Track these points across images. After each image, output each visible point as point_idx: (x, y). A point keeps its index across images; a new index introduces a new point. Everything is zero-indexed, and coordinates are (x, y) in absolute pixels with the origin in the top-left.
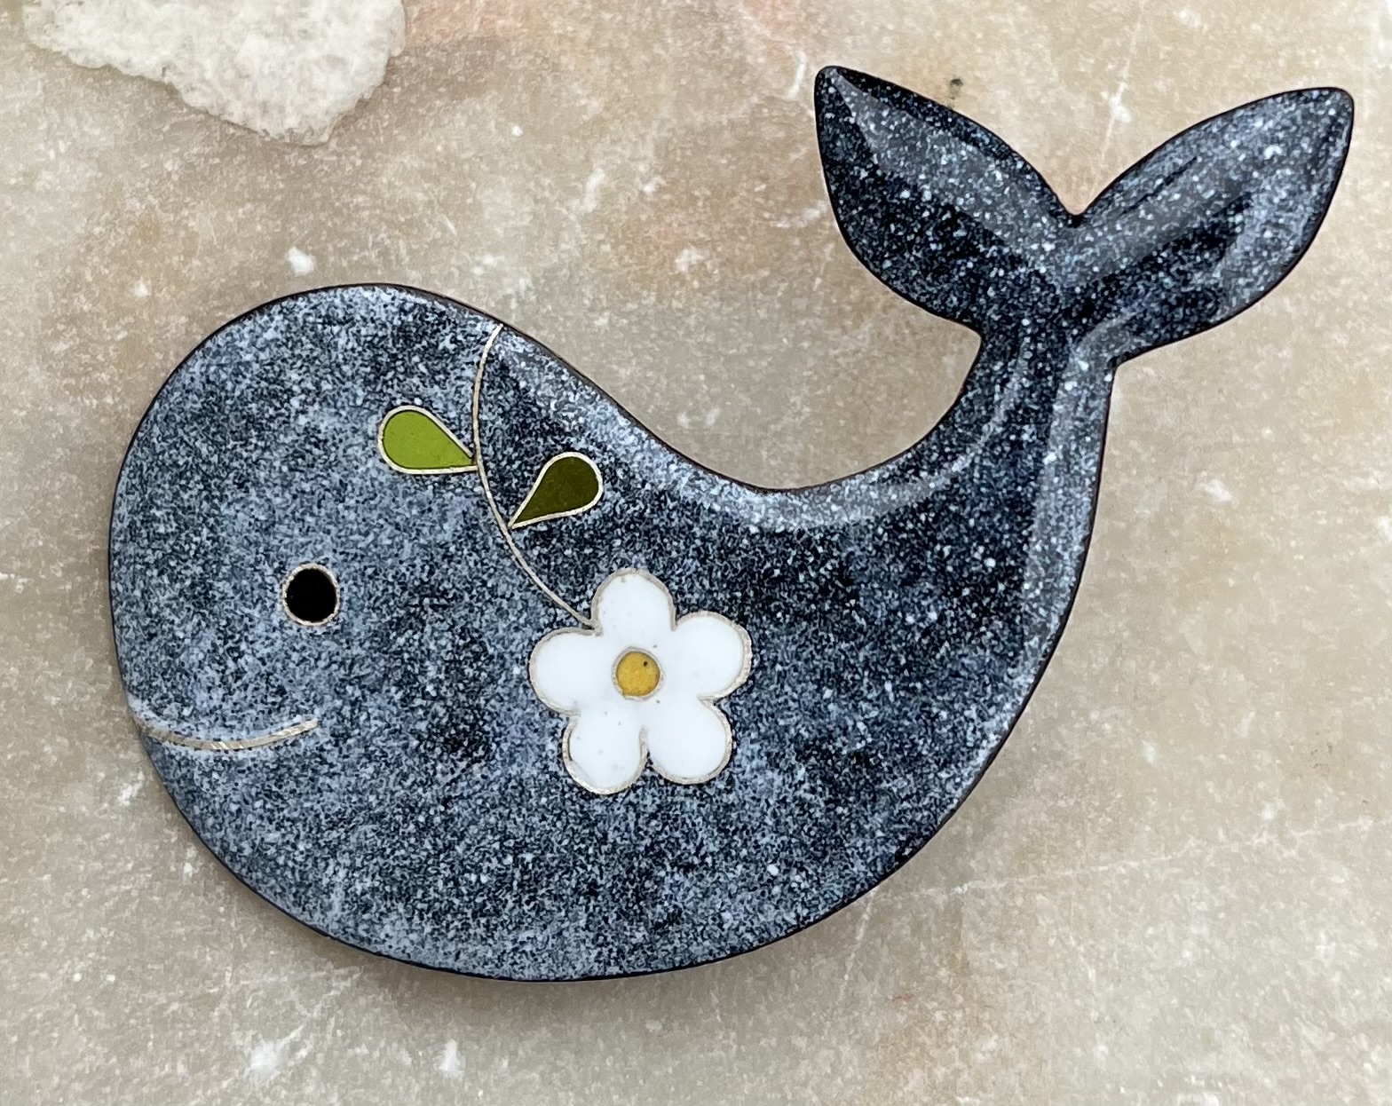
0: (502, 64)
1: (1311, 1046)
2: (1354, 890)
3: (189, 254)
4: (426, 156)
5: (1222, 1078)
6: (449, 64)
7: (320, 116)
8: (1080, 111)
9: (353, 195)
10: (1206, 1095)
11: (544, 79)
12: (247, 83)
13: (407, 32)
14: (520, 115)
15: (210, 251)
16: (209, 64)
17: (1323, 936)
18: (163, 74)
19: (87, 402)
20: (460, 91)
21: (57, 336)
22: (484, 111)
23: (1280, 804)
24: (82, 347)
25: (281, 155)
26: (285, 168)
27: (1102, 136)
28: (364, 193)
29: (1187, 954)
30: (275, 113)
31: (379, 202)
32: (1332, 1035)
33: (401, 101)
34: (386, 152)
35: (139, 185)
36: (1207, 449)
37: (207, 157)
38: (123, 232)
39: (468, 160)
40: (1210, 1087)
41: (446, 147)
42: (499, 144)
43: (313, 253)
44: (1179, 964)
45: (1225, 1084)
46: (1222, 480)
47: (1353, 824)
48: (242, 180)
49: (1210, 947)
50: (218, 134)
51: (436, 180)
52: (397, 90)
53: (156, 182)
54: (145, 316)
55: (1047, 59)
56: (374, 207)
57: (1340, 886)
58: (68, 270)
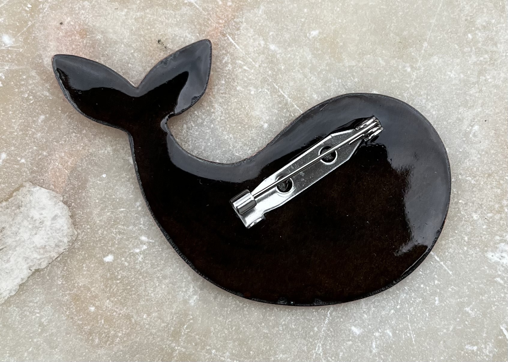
0: (82, 170)
1: (476, 92)
2: (441, 57)
3: (89, 290)
4: (97, 206)
5: (472, 121)
6: (73, 185)
7: (69, 231)
8: (187, 11)
9: (97, 233)
10: (474, 128)
11: (93, 160)
12: (47, 247)
13: (57, 192)
14: (101, 172)
15: (92, 283)
16: (36, 255)
17: (449, 73)
18: (31, 270)
19: (117, 341)
20: (83, 186)
21: (93, 340)
22: (93, 182)
23: (408, 65)
24: (100, 334)
25: (74, 248)
26: (79, 249)
27: (198, 9)
28: (99, 230)
29: (434, 113)
30: (61, 244)
31: (104, 227)
32: (476, 85)
33: (77, 205)
34: (90, 217)
35: (61, 294)
36: (301, 30)
37: (63, 270)
38: (72, 306)
39: (105, 194)
40: (472, 126)
41: (98, 199)
42: (106, 183)
43: (108, 254)
44: (436, 116)
45: (474, 122)
46: (312, 30)
47: (424, 48)
48: (75, 263)
49: (436, 105)
50: (58, 264)
51: (106, 206)
52: (73, 204)
53: (62, 289)
54: (101, 312)
55: (166, 12)
56: (104, 229)
57: (438, 61)
58: (75, 327)
